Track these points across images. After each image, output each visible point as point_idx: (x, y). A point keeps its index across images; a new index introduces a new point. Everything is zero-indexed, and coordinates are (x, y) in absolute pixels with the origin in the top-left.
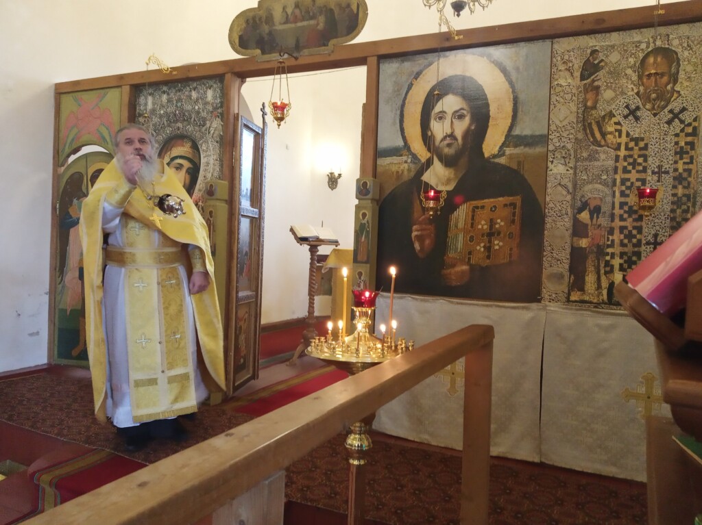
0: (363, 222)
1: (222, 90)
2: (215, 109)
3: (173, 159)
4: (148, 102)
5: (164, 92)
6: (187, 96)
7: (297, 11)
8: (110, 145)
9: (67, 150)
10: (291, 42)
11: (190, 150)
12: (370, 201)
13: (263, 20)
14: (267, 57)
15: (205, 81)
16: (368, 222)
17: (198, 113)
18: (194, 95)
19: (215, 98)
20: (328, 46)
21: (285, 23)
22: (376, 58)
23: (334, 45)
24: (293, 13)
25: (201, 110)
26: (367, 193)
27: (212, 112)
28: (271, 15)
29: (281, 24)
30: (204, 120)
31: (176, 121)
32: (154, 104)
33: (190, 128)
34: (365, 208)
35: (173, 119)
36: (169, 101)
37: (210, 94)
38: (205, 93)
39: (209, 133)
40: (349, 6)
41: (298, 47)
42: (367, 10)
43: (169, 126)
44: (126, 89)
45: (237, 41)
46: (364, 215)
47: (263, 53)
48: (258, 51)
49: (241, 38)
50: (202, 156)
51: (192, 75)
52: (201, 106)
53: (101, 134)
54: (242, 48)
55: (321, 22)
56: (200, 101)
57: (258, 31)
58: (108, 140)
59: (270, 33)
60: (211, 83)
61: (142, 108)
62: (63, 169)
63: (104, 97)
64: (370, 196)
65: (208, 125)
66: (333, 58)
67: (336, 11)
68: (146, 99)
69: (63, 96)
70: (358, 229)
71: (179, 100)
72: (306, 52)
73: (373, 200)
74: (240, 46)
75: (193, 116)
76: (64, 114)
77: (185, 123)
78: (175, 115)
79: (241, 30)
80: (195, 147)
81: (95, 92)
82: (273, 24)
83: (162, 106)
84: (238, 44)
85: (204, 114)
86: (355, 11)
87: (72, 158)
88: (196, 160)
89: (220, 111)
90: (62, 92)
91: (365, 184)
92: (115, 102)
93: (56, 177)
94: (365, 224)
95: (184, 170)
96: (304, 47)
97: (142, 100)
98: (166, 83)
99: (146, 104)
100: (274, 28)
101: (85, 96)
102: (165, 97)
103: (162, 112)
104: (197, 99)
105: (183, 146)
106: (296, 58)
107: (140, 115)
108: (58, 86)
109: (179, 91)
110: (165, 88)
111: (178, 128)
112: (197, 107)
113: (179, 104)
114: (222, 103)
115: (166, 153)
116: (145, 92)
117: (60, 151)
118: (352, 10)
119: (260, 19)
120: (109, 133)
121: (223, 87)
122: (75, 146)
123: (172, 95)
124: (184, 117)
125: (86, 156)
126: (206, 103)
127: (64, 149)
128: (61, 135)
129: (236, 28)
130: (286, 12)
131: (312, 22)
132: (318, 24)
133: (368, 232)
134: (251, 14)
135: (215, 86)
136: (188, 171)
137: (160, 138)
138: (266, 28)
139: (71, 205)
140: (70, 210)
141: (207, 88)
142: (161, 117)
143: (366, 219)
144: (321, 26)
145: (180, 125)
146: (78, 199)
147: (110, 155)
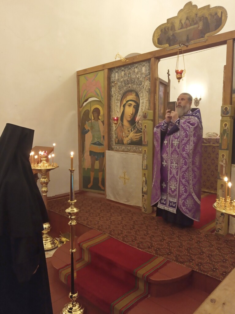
0: (225, 128)
1: (149, 66)
3: (127, 101)
4: (115, 76)
5: (123, 70)
6: (133, 71)
7: (187, 22)
8: (100, 97)
9: (83, 100)
10: (184, 38)
11: (135, 97)
12: (229, 117)
13: (170, 28)
14: (172, 47)
15: (141, 63)
16: (228, 128)
17: (138, 79)
18: (136, 70)
19: (146, 71)
20: (204, 37)
21: (181, 29)
22: (232, 40)
23: (207, 36)
24: (185, 22)
25: (140, 77)
27: (145, 78)
28: (174, 25)
29: (179, 29)
30: (141, 82)
31: (128, 84)
32: (118, 76)
33: (135, 86)
34: (226, 121)
35: (127, 83)
36: (125, 74)
37: (144, 69)
38: (141, 69)
39: (144, 88)
40: (216, 14)
41: (188, 40)
42: (227, 15)
43: (125, 86)
44: (106, 71)
45: (157, 41)
46: (226, 125)
47: (170, 45)
48: (167, 45)
49: (158, 39)
50: (140, 99)
51: (135, 61)
52: (140, 75)
53: (96, 92)
54: (160, 45)
55: (201, 25)
56: (139, 73)
57: (167, 35)
58: (99, 94)
59: (173, 35)
60: (144, 63)
61: (113, 79)
62: (82, 108)
63: (97, 75)
64: (229, 115)
65: (143, 84)
66: (207, 43)
67: (209, 18)
68: (115, 74)
69: (80, 76)
70: (222, 132)
71: (130, 73)
72: (192, 42)
73: (230, 117)
74: (158, 43)
75: (136, 80)
76: (81, 84)
77: (132, 84)
78: (128, 81)
79: (159, 36)
80: (137, 95)
81: (93, 73)
82: (175, 30)
83: (122, 77)
84: (157, 43)
85: (141, 79)
86: (220, 17)
87: (85, 103)
88: (138, 101)
89: (148, 77)
90: (80, 74)
91: (226, 108)
92: (101, 77)
93: (79, 113)
94: (226, 129)
95: (132, 107)
96: (192, 40)
97: (113, 75)
98: (123, 66)
99: (115, 77)
100: (175, 32)
101: (89, 76)
102: (123, 73)
103: (122, 80)
104: (138, 72)
105: (132, 95)
106: (187, 46)
107: (112, 82)
108: (78, 72)
109: (129, 69)
110: (123, 68)
111: (129, 87)
112: (138, 76)
113: (129, 76)
114: (149, 73)
115: (124, 99)
116: (114, 71)
117: (80, 101)
118: (218, 16)
119: (168, 28)
120: (100, 92)
121: (150, 65)
122: (86, 99)
123: (126, 71)
124: (132, 81)
125: (90, 102)
126: (142, 74)
128: (80, 94)
129: (156, 35)
130: (182, 23)
131: (196, 26)
132: (199, 27)
133: (228, 134)
134: (164, 27)
135: (146, 65)
136: (134, 107)
137: (121, 92)
138: (171, 33)
139: (85, 124)
140: (85, 126)
141: (142, 66)
142: (121, 82)
143: (226, 127)
144: (201, 27)
145: (130, 85)
146: (88, 122)
147: (100, 101)
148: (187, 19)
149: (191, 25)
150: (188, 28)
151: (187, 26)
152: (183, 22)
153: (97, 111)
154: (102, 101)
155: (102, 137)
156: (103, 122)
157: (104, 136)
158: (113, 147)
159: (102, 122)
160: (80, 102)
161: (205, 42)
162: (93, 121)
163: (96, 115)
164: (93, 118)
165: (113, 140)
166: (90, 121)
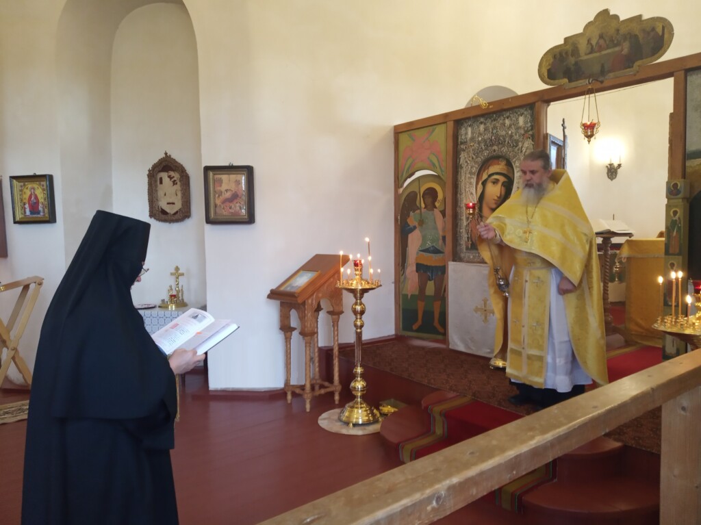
0: (674, 219)
1: (532, 116)
2: (526, 132)
3: (490, 176)
4: (468, 133)
5: (481, 123)
6: (502, 124)
7: (602, 42)
8: (438, 169)
9: (405, 175)
10: (596, 69)
11: (505, 167)
12: (681, 200)
13: (570, 53)
14: (573, 84)
15: (517, 110)
16: (679, 218)
17: (511, 136)
18: (507, 122)
19: (526, 123)
20: (632, 67)
21: (591, 53)
22: (683, 72)
23: (639, 66)
24: (597, 43)
25: (514, 134)
26: (678, 192)
27: (523, 135)
28: (577, 48)
29: (586, 54)
30: (517, 142)
31: (492, 145)
32: (472, 133)
33: (505, 149)
34: (676, 206)
35: (489, 144)
36: (485, 130)
37: (521, 120)
38: (517, 119)
39: (521, 152)
40: (653, 29)
41: (603, 72)
42: (673, 31)
43: (486, 149)
44: (451, 124)
45: (546, 74)
46: (675, 213)
47: (570, 81)
48: (566, 80)
49: (549, 71)
50: (515, 171)
51: (505, 107)
52: (514, 131)
53: (431, 161)
54: (552, 80)
55: (626, 48)
56: (513, 126)
57: (565, 64)
58: (437, 164)
59: (576, 64)
60: (522, 111)
61: (463, 137)
62: (401, 190)
63: (433, 132)
64: (680, 195)
65: (520, 146)
66: (637, 78)
67: (641, 36)
68: (466, 129)
69: (400, 135)
70: (669, 225)
71: (495, 127)
73: (683, 199)
74: (549, 77)
75: (507, 139)
76: (401, 148)
77: (500, 146)
78: (491, 140)
79: (549, 65)
80: (509, 164)
81: (425, 129)
82: (579, 56)
83: (480, 134)
84: (546, 77)
85: (516, 137)
86: (661, 34)
87: (409, 181)
88: (510, 175)
89: (530, 133)
90: (400, 131)
91: (675, 185)
92: (441, 136)
93: (397, 197)
94: (676, 220)
95: (500, 184)
96: (610, 71)
97: (463, 131)
98: (483, 116)
99: (466, 134)
101: (417, 133)
102: (482, 127)
103: (480, 139)
104: (510, 126)
105: (499, 164)
106: (602, 82)
107: (462, 143)
108: (396, 127)
109: (495, 120)
110: (482, 120)
111: (494, 151)
112: (510, 132)
113: (495, 131)
114: (532, 126)
115: (484, 171)
116: (466, 125)
117: (400, 175)
118: (657, 33)
119: (566, 53)
120: (438, 160)
121: (533, 113)
122: (410, 172)
123: (488, 124)
124: (499, 141)
125: (419, 178)
126: (518, 128)
127: (403, 174)
128: (400, 165)
129: (544, 63)
130: (591, 44)
132: (622, 50)
133: (679, 228)
134: (558, 50)
135: (525, 113)
136: (503, 184)
137: (479, 160)
138: (572, 60)
139: (409, 216)
140: (408, 220)
141: (518, 115)
142: (479, 143)
143: (677, 217)
144: (626, 51)
145: (495, 148)
147: (438, 177)
148: (601, 37)
149: (608, 47)
150: (604, 52)
151: (600, 49)
152: (594, 42)
153: (431, 193)
154: (442, 177)
155: (441, 238)
156: (443, 213)
157: (444, 238)
158: (462, 255)
159: (441, 212)
160: (400, 178)
161: (635, 75)
162: (423, 210)
163: (429, 200)
164: (423, 205)
165: (461, 243)
166: (418, 211)
